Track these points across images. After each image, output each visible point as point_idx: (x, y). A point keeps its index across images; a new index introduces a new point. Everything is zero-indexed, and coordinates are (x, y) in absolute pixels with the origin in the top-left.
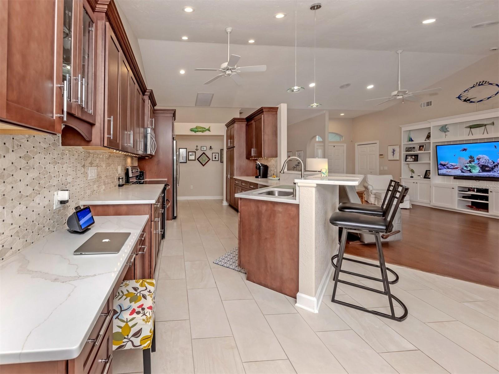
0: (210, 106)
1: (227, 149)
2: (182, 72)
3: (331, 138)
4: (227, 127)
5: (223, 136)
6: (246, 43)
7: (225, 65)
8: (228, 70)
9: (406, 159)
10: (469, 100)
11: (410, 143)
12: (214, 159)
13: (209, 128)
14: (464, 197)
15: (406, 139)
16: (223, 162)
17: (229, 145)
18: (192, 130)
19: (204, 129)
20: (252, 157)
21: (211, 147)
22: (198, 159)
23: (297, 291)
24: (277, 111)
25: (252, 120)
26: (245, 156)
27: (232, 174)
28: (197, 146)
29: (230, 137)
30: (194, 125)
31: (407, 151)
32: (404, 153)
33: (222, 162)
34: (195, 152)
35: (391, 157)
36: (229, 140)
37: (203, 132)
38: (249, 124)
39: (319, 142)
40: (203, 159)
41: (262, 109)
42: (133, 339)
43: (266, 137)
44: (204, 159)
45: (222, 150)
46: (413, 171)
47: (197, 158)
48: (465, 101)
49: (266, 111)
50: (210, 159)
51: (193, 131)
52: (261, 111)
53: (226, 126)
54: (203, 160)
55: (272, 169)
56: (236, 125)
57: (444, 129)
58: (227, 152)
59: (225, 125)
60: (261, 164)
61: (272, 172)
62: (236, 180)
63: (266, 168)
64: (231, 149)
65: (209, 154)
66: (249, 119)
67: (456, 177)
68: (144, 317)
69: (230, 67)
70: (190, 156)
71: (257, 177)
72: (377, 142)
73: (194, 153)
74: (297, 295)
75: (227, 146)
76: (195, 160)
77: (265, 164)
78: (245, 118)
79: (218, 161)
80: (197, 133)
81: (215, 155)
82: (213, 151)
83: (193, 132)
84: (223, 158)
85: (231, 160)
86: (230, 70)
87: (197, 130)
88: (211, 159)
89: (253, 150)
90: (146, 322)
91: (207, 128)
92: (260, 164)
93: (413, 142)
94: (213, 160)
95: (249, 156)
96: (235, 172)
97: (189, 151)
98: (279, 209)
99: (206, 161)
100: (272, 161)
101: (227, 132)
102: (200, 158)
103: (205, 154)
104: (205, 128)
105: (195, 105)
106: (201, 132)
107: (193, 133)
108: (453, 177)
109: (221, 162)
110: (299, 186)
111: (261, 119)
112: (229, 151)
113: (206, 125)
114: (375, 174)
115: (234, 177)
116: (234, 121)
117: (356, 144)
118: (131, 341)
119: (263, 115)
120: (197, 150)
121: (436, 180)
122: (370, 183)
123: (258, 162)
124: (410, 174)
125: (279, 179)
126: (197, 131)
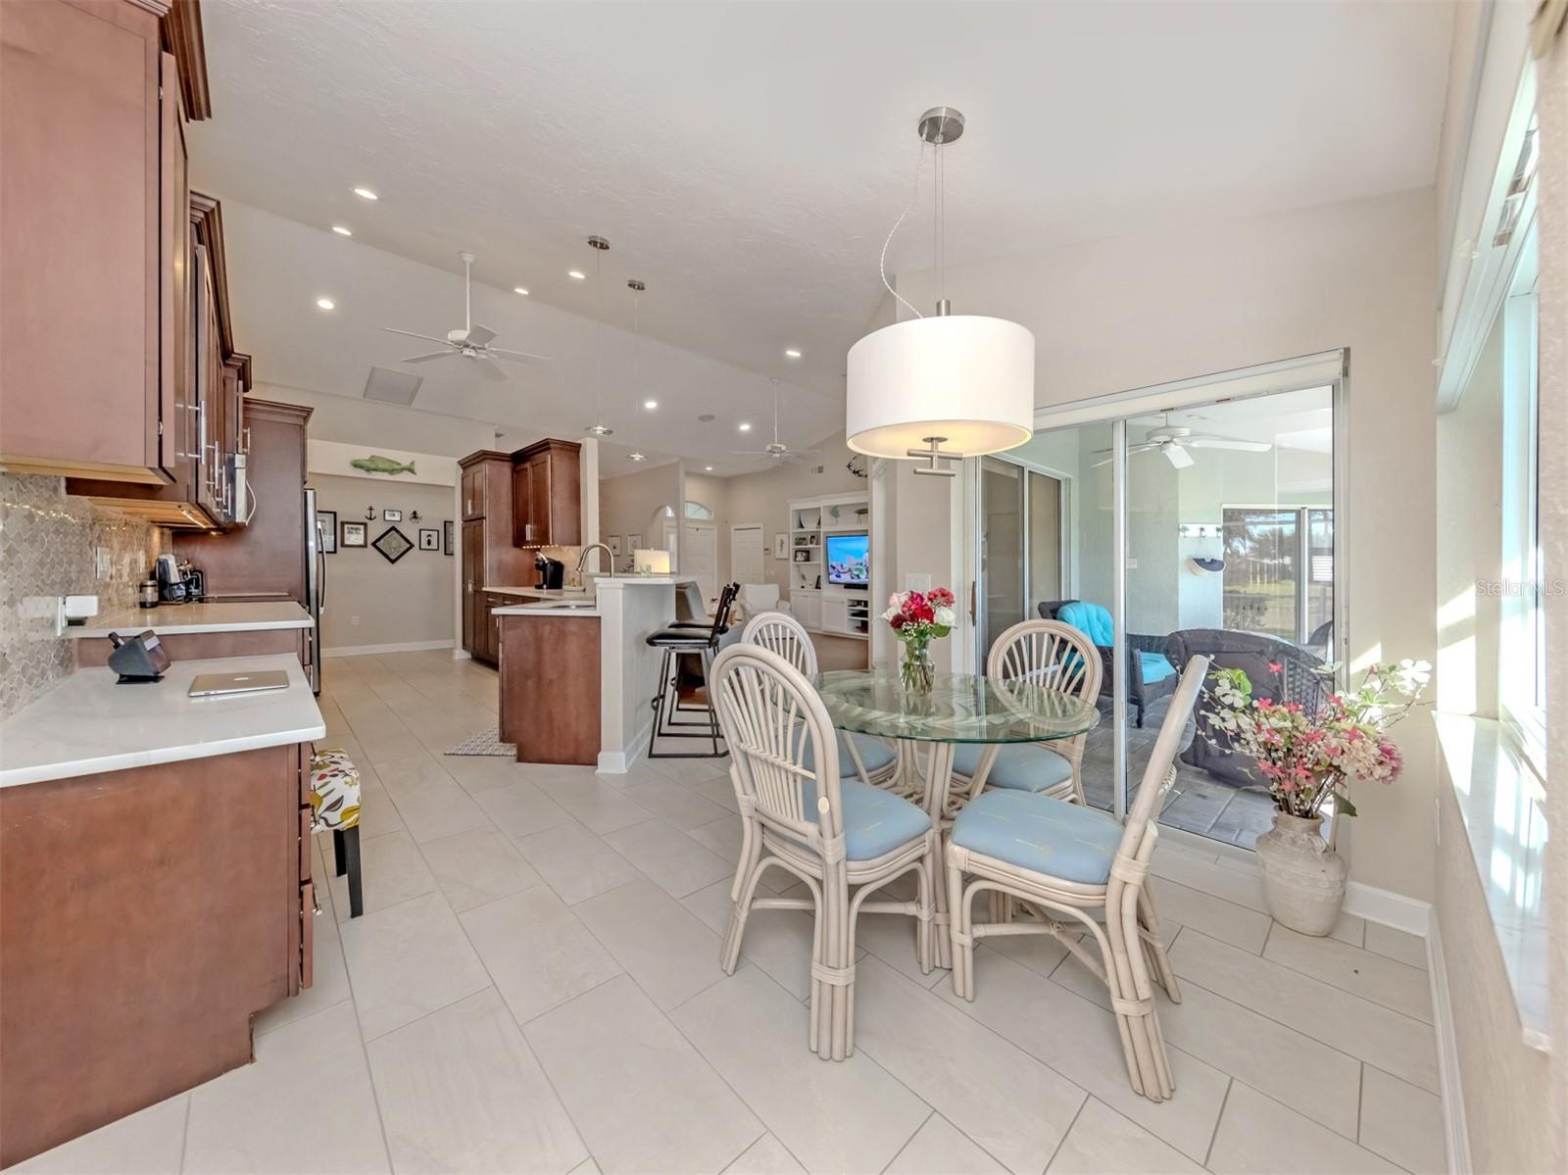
0: (410, 403)
1: (464, 521)
2: (326, 304)
3: (692, 512)
4: (464, 468)
5: (453, 488)
6: (510, 290)
7: (461, 335)
8: (467, 346)
9: (796, 557)
10: (858, 472)
11: (801, 530)
12: (424, 545)
13: (412, 463)
14: (854, 615)
15: (796, 524)
16: (452, 554)
17: (470, 512)
18: (356, 465)
19: (396, 467)
20: (527, 543)
21: (415, 513)
22: (374, 544)
23: (599, 750)
24: (579, 452)
25: (525, 462)
26: (510, 540)
27: (479, 581)
28: (371, 509)
29: (470, 493)
30: (364, 453)
31: (797, 544)
32: (793, 547)
33: (448, 553)
34: (365, 524)
35: (779, 555)
36: (470, 502)
37: (392, 472)
38: (518, 468)
39: (671, 519)
40: (390, 544)
41: (548, 443)
42: (326, 815)
43: (557, 504)
44: (394, 544)
45: (447, 524)
46: (803, 577)
47: (370, 540)
48: (854, 472)
49: (555, 448)
50: (412, 546)
51: (361, 467)
52: (544, 446)
53: (461, 465)
54: (391, 546)
55: (571, 569)
56: (486, 467)
57: (835, 511)
58: (463, 529)
59: (459, 462)
60: (548, 559)
61: (571, 576)
62: (489, 594)
63: (558, 567)
64: (473, 523)
65: (410, 531)
66: (519, 459)
67: (848, 586)
68: (348, 779)
69: (473, 344)
70: (346, 535)
71: (539, 587)
72: (762, 527)
73: (362, 527)
74: (599, 756)
75: (463, 515)
76: (365, 546)
77: (557, 560)
78: (510, 452)
79: (438, 550)
80: (374, 473)
81: (429, 535)
82: (421, 525)
83: (363, 471)
84: (453, 543)
85: (474, 549)
86: (474, 348)
87: (373, 466)
88: (416, 544)
89: (528, 528)
90: (351, 785)
91: (405, 463)
92: (545, 558)
93: (803, 530)
94: (422, 547)
95: (519, 540)
96: (487, 578)
97: (345, 520)
98: (572, 627)
99: (402, 550)
100: (571, 552)
101: (463, 479)
102: (382, 541)
103: (397, 531)
104: (399, 464)
105: (364, 395)
106: (386, 474)
107: (362, 474)
108: (843, 586)
109: (446, 554)
110: (600, 589)
111: (545, 462)
112: (470, 527)
113: (403, 458)
114: (759, 583)
115: (484, 589)
116: (484, 456)
117: (733, 527)
118: (324, 818)
119: (549, 456)
120: (371, 519)
121: (828, 591)
122: (748, 599)
123: (541, 556)
124: (801, 582)
125: (584, 590)
126: (375, 470)
